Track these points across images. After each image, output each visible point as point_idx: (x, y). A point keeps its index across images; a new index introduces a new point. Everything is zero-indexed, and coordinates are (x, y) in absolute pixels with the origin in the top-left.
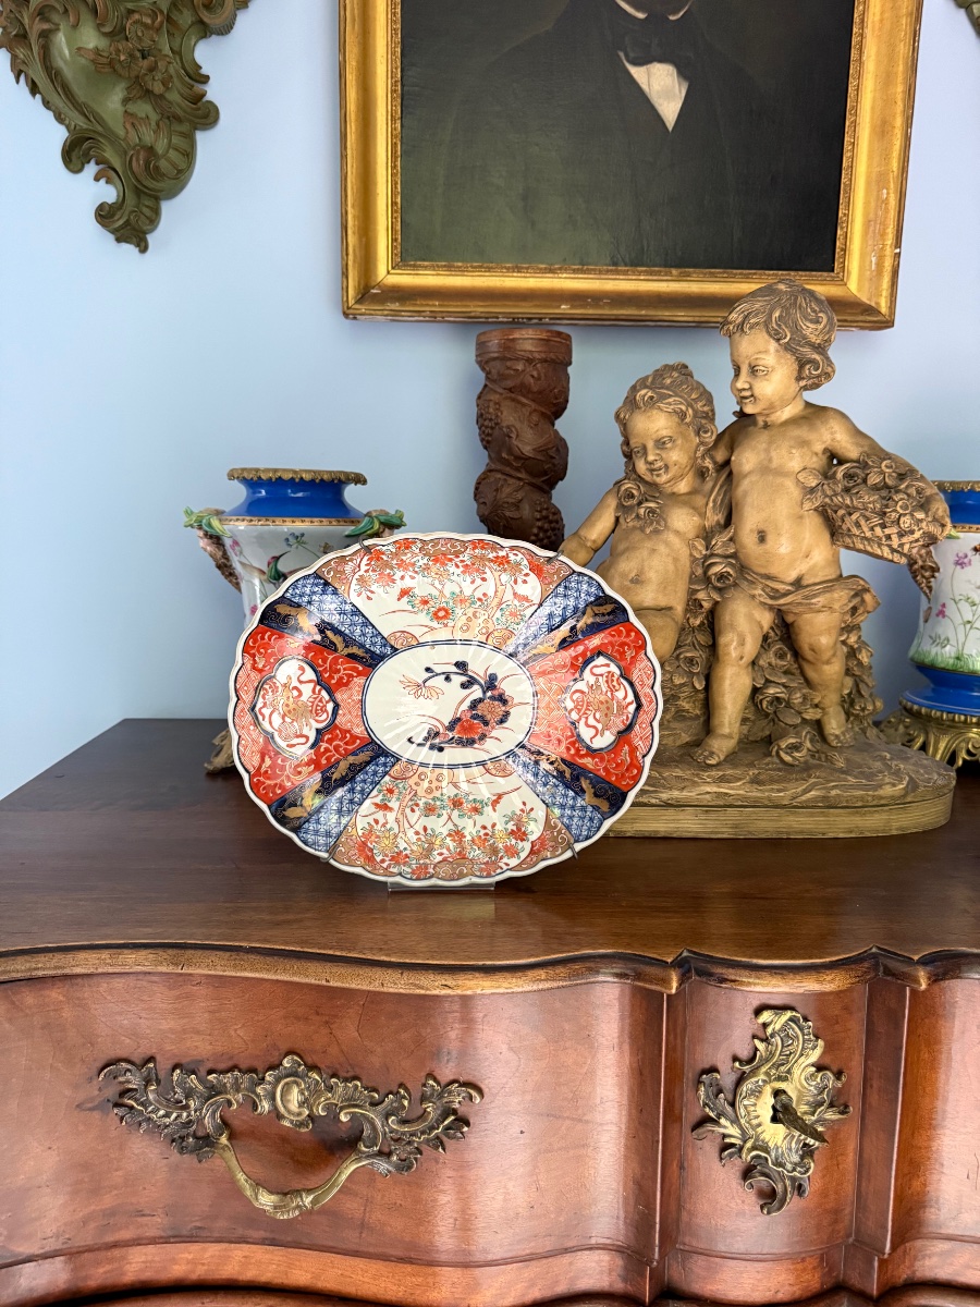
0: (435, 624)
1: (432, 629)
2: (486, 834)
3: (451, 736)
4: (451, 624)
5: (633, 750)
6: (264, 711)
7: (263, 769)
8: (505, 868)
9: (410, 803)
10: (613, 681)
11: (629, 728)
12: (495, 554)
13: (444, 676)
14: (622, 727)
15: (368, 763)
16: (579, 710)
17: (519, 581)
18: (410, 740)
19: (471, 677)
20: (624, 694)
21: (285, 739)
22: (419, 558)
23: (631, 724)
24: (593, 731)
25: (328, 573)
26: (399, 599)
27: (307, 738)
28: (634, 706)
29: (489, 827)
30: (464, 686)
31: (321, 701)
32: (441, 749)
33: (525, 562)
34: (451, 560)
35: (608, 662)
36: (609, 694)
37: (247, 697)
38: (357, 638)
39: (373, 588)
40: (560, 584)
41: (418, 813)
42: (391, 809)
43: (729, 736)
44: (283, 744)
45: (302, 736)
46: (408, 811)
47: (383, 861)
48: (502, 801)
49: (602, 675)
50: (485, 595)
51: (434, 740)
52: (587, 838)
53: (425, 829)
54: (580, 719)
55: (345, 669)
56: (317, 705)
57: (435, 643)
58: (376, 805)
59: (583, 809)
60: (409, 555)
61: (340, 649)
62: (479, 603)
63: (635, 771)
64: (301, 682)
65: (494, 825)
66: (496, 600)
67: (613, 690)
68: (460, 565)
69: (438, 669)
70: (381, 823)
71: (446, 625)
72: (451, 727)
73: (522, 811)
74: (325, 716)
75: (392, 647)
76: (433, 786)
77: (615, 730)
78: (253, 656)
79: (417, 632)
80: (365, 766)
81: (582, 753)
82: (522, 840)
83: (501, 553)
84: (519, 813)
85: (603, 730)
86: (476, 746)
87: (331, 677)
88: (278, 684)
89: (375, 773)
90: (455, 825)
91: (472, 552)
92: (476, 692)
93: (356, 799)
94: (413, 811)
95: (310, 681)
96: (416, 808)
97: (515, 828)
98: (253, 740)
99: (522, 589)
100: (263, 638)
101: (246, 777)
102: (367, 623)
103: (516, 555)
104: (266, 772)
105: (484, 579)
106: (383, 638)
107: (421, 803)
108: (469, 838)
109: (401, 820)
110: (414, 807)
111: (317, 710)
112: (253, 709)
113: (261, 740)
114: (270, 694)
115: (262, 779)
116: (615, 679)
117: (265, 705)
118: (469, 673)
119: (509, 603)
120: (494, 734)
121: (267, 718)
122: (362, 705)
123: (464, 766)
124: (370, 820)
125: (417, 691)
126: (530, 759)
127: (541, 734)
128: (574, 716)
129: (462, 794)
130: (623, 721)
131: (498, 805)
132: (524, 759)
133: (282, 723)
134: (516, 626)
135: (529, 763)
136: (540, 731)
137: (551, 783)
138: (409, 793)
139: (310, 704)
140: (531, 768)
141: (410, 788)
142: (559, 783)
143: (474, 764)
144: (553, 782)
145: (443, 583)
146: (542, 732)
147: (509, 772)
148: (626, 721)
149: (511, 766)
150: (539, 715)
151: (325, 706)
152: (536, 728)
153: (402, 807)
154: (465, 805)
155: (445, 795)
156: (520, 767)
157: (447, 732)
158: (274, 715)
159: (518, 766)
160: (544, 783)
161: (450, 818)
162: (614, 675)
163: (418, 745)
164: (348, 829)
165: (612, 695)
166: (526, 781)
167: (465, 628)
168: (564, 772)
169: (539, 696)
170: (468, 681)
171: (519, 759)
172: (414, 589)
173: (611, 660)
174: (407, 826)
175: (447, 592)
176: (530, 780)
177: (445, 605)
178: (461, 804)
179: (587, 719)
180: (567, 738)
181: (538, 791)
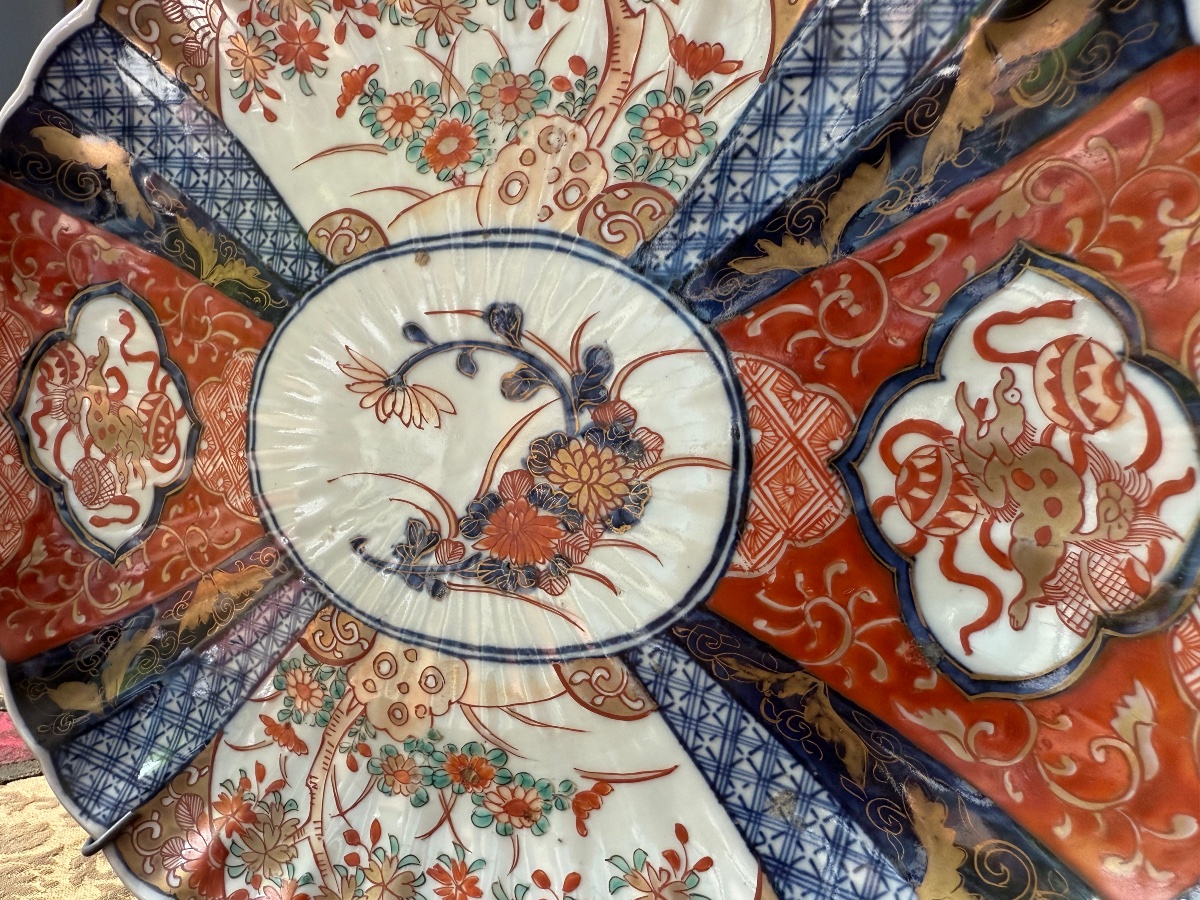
0: (429, 182)
1: (424, 198)
3: (470, 552)
4: (474, 178)
6: (44, 422)
7: (24, 569)
9: (348, 741)
10: (1083, 381)
13: (452, 357)
14: (1120, 596)
16: (919, 508)
18: (358, 546)
19: (530, 359)
21: (89, 503)
26: (340, 112)
27: (136, 507)
29: (558, 886)
30: (511, 389)
31: (165, 412)
32: (437, 591)
38: (246, 237)
39: (275, 80)
41: (363, 776)
42: (300, 747)
44: (85, 515)
45: (124, 501)
46: (340, 760)
48: (609, 802)
49: (1030, 358)
50: (577, 63)
51: (422, 557)
53: (376, 831)
54: (920, 542)
55: (217, 326)
56: (159, 423)
57: (424, 248)
58: (265, 719)
61: (206, 269)
62: (559, 97)
65: (573, 880)
66: (614, 83)
69: (436, 331)
70: (271, 782)
71: (461, 184)
73: (672, 857)
74: (172, 452)
75: (321, 259)
76: (410, 702)
77: (1088, 611)
78: (8, 271)
79: (383, 209)
80: (253, 606)
81: (920, 683)
84: (658, 861)
85: (1024, 600)
86: (538, 594)
87: (188, 346)
88: (78, 359)
89: (271, 632)
90: (458, 844)
92: (549, 415)
93: (225, 695)
94: (353, 766)
95: (146, 357)
96: (362, 762)
98: (10, 492)
100: (24, 226)
102: (269, 192)
104: (32, 578)
106: (301, 231)
107: (376, 746)
109: (320, 782)
110: (358, 756)
111: (157, 435)
112: (17, 414)
113: (33, 495)
114: (58, 380)
115: (17, 593)
116: (1095, 371)
117: (47, 408)
118: (527, 345)
119: (658, 83)
120: (596, 561)
121: (51, 444)
122: (247, 430)
123: (496, 655)
124: (248, 762)
125: (384, 397)
126: (710, 673)
127: (757, 583)
128: (897, 527)
129: (489, 746)
130: (1129, 570)
131: (594, 813)
132: (691, 668)
133: (83, 460)
134: (680, 172)
135: (708, 689)
136: (756, 574)
137: (785, 781)
138: (349, 710)
139: (144, 418)
140: (714, 707)
141: (351, 695)
142: (817, 787)
143: (530, 657)
144: (792, 779)
145: (452, 39)
146: (766, 576)
147: (638, 705)
148: (1143, 575)
149: (645, 685)
150: (753, 508)
151: (173, 426)
152: (739, 560)
153: (326, 746)
154: (494, 787)
155: (442, 738)
156: (677, 694)
157: (460, 538)
158: (71, 439)
159: (667, 691)
160: (759, 773)
161: (447, 817)
162: (1096, 351)
163: (378, 564)
164: (190, 774)
165: (1077, 445)
166: (692, 753)
167: (515, 188)
168: (843, 749)
169: (756, 435)
170: (523, 374)
171: (675, 665)
172: (375, 67)
173: (1074, 279)
174: (331, 808)
175: (463, 72)
176: (709, 750)
177: (457, 115)
178: (482, 780)
179: (951, 544)
180: (865, 612)
181: (734, 800)
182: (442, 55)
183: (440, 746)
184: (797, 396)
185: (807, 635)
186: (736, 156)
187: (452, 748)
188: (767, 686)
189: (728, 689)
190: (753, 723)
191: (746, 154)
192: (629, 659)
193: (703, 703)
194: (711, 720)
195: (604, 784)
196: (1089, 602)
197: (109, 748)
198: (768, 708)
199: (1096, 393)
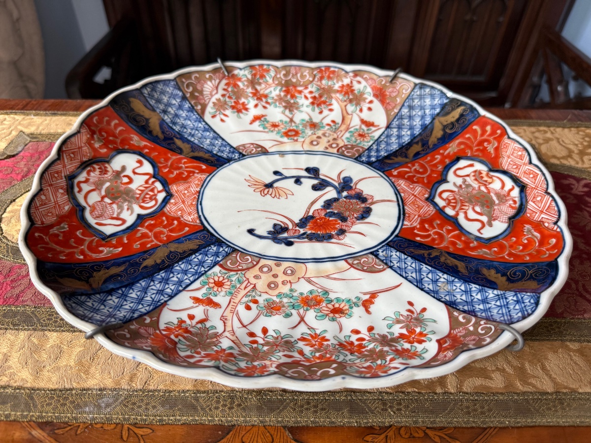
0: (285, 140)
1: (282, 143)
2: (362, 339)
3: (303, 232)
4: (301, 140)
5: (538, 225)
6: (83, 186)
7: (53, 231)
9: (245, 299)
10: (482, 177)
12: (340, 84)
13: (294, 180)
14: (512, 212)
15: (194, 252)
16: (454, 207)
17: (365, 108)
18: (251, 231)
19: (323, 180)
20: (500, 184)
21: (96, 217)
22: (272, 89)
23: (521, 205)
24: (479, 223)
25: (188, 86)
27: (124, 221)
28: (517, 189)
29: (364, 331)
30: (315, 188)
31: (152, 191)
32: (289, 244)
33: (369, 90)
34: (300, 92)
35: (470, 163)
36: (483, 188)
38: (205, 147)
39: (228, 113)
40: (403, 105)
41: (255, 311)
42: (217, 305)
45: (117, 219)
46: (241, 309)
48: (376, 300)
49: (468, 176)
50: (333, 121)
51: (280, 234)
53: (265, 330)
54: (457, 214)
55: (186, 167)
56: (147, 194)
57: (282, 153)
58: (193, 298)
59: (501, 297)
60: (263, 86)
61: (185, 152)
62: (328, 127)
63: (553, 240)
64: (135, 173)
65: (371, 329)
66: (344, 126)
67: (485, 184)
68: (309, 96)
69: (286, 173)
70: (197, 320)
71: (296, 141)
72: (303, 222)
73: (410, 311)
74: (153, 203)
75: (240, 154)
76: (279, 280)
77: (505, 218)
79: (266, 144)
80: (191, 254)
81: (471, 245)
82: (421, 342)
83: (346, 81)
84: (406, 313)
85: (490, 221)
86: (333, 240)
87: (170, 172)
89: (201, 263)
90: (310, 328)
91: (319, 83)
92: (330, 193)
93: (168, 290)
94: (248, 308)
95: (145, 174)
96: (253, 306)
97: (404, 331)
99: (367, 116)
102: (218, 136)
103: (359, 82)
104: (56, 235)
105: (331, 110)
106: (232, 147)
107: (261, 300)
108: (333, 342)
109: (230, 318)
110: (251, 304)
111: (145, 197)
112: (71, 177)
113: (67, 208)
114: (97, 173)
115: (47, 238)
116: (483, 175)
117: (87, 181)
118: (321, 177)
119: (358, 127)
120: (354, 228)
121: (84, 193)
122: (199, 196)
123: (317, 260)
124: (183, 315)
125: (264, 190)
126: (405, 254)
127: (414, 228)
128: (450, 212)
129: (320, 290)
130: (510, 206)
131: (372, 306)
132: (398, 253)
133: (99, 201)
134: (366, 144)
135: (406, 259)
136: (412, 226)
137: (442, 280)
138: (245, 288)
139: (139, 192)
140: (409, 264)
141: (247, 282)
142: (453, 278)
143: (333, 259)
144: (444, 278)
145: (293, 113)
146: (415, 227)
147: (381, 267)
148: (514, 205)
149: (382, 261)
150: (406, 211)
151: (156, 195)
152: (405, 223)
153: (232, 303)
154: (324, 305)
155: (296, 291)
156: (395, 262)
157: (297, 228)
158: (93, 194)
159: (391, 262)
160: (432, 280)
161: (302, 320)
162: (482, 172)
163: (262, 237)
164: (145, 319)
165: (487, 188)
166: (406, 278)
167: (315, 143)
168: (457, 266)
169: (402, 195)
170: (320, 184)
171: (392, 254)
172: (266, 115)
174: (237, 325)
175: (297, 120)
176: (411, 276)
177: (295, 127)
178: (318, 303)
179: (466, 213)
180: (449, 232)
181: (426, 289)
182: (290, 116)
183: (295, 294)
184: (411, 186)
185: (434, 240)
186: (381, 142)
187: (301, 294)
188: (426, 255)
189: (412, 257)
190: (425, 266)
191: (383, 142)
192: (375, 254)
193: (405, 263)
194: (409, 268)
195: (374, 295)
196: (504, 216)
197: (93, 305)
198: (428, 261)
199: (485, 178)
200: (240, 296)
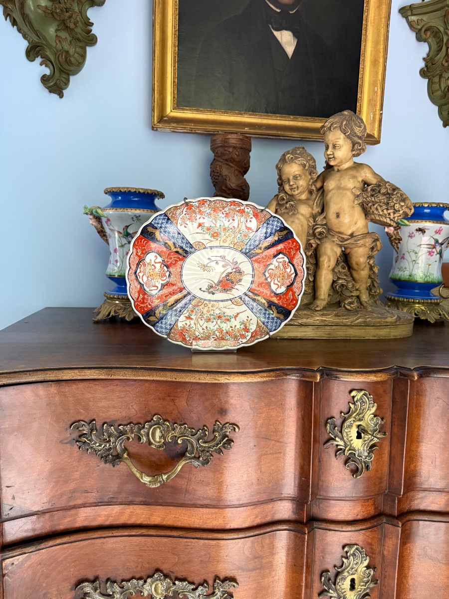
0: (212, 239)
1: (211, 241)
2: (232, 330)
3: (218, 288)
4: (219, 239)
5: (294, 293)
6: (140, 274)
7: (139, 299)
8: (241, 343)
9: (200, 317)
11: (292, 284)
12: (239, 208)
13: (215, 262)
14: (289, 284)
16: (271, 278)
17: (248, 221)
18: (200, 289)
20: (290, 270)
21: (148, 287)
22: (208, 209)
23: (293, 282)
24: (277, 286)
25: (170, 214)
26: (198, 228)
27: (157, 287)
28: (294, 274)
29: (234, 327)
30: (223, 266)
31: (164, 271)
32: (213, 294)
33: (252, 212)
34: (221, 211)
35: (283, 256)
36: (284, 270)
37: (134, 267)
38: (180, 244)
39: (187, 222)
40: (265, 222)
41: (203, 321)
42: (192, 319)
43: (324, 300)
44: (147, 289)
45: (155, 286)
46: (199, 320)
47: (190, 340)
48: (239, 316)
49: (281, 262)
50: (234, 227)
51: (211, 289)
52: (275, 330)
53: (207, 327)
54: (271, 281)
55: (174, 258)
56: (162, 273)
57: (211, 248)
58: (186, 317)
59: (273, 319)
60: (203, 208)
61: (172, 249)
62: (231, 230)
63: (295, 302)
65: (235, 326)
66: (238, 229)
67: (285, 268)
68: (224, 213)
69: (213, 259)
70: (188, 325)
71: (217, 240)
72: (218, 283)
74: (165, 278)
75: (194, 248)
76: (210, 309)
77: (286, 285)
78: (137, 249)
79: (205, 242)
80: (182, 300)
81: (272, 295)
82: (248, 332)
83: (242, 208)
84: (246, 321)
85: (281, 285)
86: (228, 292)
87: (168, 261)
88: (146, 263)
89: (186, 303)
90: (219, 326)
91: (230, 207)
92: (229, 270)
93: (177, 315)
94: (201, 320)
95: (159, 263)
97: (244, 327)
98: (135, 286)
99: (249, 224)
100: (141, 242)
101: (132, 302)
102: (184, 238)
103: (248, 208)
104: (140, 301)
105: (233, 220)
106: (191, 244)
107: (205, 316)
108: (225, 331)
109: (196, 323)
110: (202, 318)
111: (162, 275)
112: (135, 273)
113: (139, 286)
114: (143, 267)
115: (139, 303)
117: (140, 272)
118: (226, 261)
119: (244, 230)
120: (236, 287)
121: (141, 278)
122: (181, 274)
123: (222, 301)
124: (184, 323)
125: (204, 268)
126: (250, 298)
128: (269, 280)
129: (222, 313)
130: (289, 281)
131: (237, 318)
132: (248, 298)
133: (147, 280)
134: (246, 241)
135: (250, 300)
136: (255, 286)
138: (200, 312)
139: (159, 272)
140: (251, 302)
141: (200, 310)
142: (262, 308)
143: (227, 300)
144: (260, 308)
145: (217, 221)
147: (242, 303)
148: (291, 281)
149: (242, 301)
150: (255, 279)
151: (165, 273)
152: (253, 285)
153: (197, 318)
155: (215, 313)
156: (246, 301)
157: (216, 286)
158: (144, 276)
160: (256, 309)
161: (217, 323)
162: (286, 262)
163: (204, 291)
166: (248, 308)
167: (225, 241)
168: (265, 303)
169: (255, 270)
170: (225, 264)
171: (246, 298)
172: (204, 223)
173: (285, 255)
174: (199, 326)
175: (218, 225)
176: (250, 307)
177: (217, 231)
178: (222, 317)
179: (274, 281)
180: (266, 289)
181: (253, 312)
182: (215, 223)
184: (259, 266)
187: (217, 314)
188: (257, 298)
189: (252, 300)
190: (255, 303)
191: (253, 240)
192: (241, 298)
193: (249, 302)
194: (250, 304)
195: (238, 314)
197: (160, 325)
198: (257, 301)
199: (286, 266)
200: (199, 315)
